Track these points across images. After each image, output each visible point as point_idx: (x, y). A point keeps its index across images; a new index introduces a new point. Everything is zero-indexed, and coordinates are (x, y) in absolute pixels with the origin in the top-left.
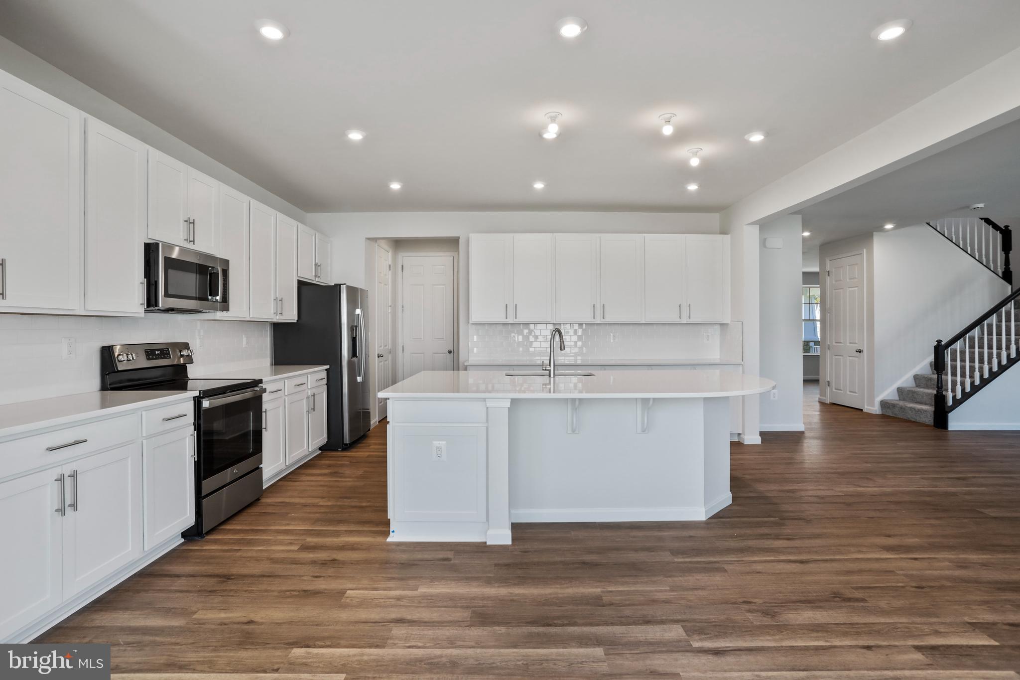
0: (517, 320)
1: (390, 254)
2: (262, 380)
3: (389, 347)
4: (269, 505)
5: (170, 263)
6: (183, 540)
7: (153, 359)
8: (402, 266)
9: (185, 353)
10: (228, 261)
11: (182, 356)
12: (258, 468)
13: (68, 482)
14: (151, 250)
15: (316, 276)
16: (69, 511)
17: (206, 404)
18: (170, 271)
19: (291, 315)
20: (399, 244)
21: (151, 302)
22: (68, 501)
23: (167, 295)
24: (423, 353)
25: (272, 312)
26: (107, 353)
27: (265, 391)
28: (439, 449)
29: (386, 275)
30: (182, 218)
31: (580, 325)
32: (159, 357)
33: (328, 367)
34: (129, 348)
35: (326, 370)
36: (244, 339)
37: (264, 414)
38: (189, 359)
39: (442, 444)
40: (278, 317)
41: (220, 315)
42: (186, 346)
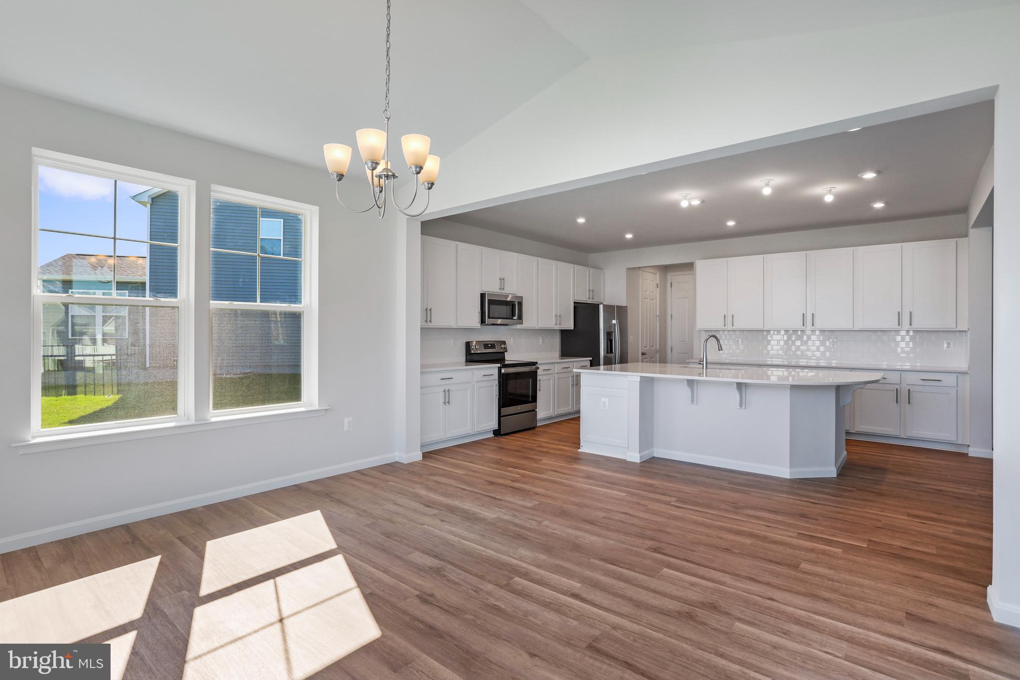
0: (734, 327)
1: (658, 275)
2: (537, 362)
3: (656, 347)
4: (539, 431)
5: (491, 302)
6: (493, 436)
7: (487, 349)
8: (671, 284)
9: (502, 346)
10: (522, 297)
11: (502, 348)
12: (534, 410)
13: (447, 393)
14: (483, 296)
15: (589, 298)
16: (447, 404)
17: (503, 371)
18: (491, 306)
19: (570, 325)
20: (666, 269)
21: (483, 321)
22: (447, 401)
23: (489, 317)
24: (687, 353)
25: (554, 323)
26: (468, 345)
27: (538, 368)
28: (604, 402)
29: (653, 292)
30: (498, 277)
31: (786, 331)
32: (490, 348)
33: (591, 359)
34: (478, 342)
35: (590, 360)
36: (541, 340)
37: (538, 382)
38: (506, 350)
39: (607, 400)
40: (558, 326)
41: (519, 326)
42: (504, 343)
